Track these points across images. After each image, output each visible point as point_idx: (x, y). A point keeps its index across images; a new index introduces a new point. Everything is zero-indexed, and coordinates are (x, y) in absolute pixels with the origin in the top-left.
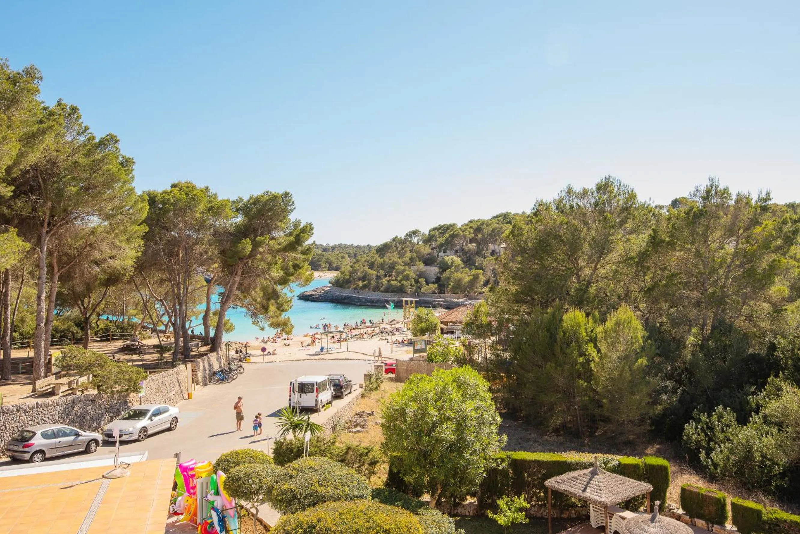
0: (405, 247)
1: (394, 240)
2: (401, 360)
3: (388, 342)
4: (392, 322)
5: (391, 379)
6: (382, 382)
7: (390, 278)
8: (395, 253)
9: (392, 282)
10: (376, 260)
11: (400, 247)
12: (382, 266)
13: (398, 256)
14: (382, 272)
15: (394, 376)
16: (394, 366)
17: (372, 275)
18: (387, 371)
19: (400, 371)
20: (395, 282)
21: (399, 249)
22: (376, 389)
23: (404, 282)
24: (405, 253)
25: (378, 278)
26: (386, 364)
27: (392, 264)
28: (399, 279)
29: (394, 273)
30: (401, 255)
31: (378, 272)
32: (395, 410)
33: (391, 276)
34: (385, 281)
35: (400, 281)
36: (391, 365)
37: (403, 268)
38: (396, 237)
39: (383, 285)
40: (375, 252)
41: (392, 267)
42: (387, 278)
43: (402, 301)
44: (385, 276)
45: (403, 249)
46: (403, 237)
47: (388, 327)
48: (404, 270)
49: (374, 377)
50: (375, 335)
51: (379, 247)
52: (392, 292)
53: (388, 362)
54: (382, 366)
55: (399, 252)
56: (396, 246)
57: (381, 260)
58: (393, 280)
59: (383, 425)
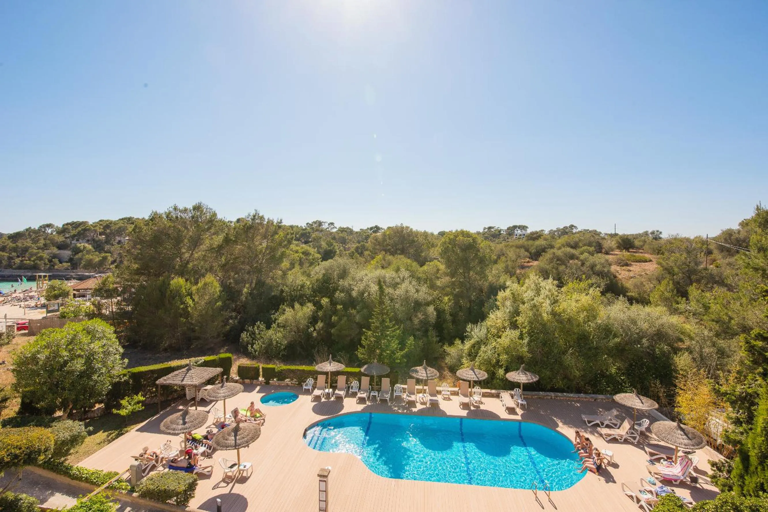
0: (39, 236)
1: (27, 230)
2: (34, 319)
3: (20, 307)
4: (24, 291)
5: (24, 335)
6: (14, 338)
7: (23, 258)
8: (28, 240)
9: (25, 262)
10: (8, 245)
11: (33, 236)
12: (15, 250)
13: (31, 242)
14: (14, 254)
15: (27, 331)
16: (27, 325)
17: (4, 256)
18: (19, 329)
19: (34, 327)
20: (28, 262)
21: (32, 237)
22: (8, 343)
23: (39, 262)
24: (38, 240)
25: (10, 258)
26: (18, 324)
27: (25, 248)
28: (32, 259)
29: (27, 255)
30: (35, 241)
31: (10, 254)
32: (26, 358)
33: (24, 257)
34: (18, 261)
35: (34, 261)
36: (24, 324)
37: (37, 251)
38: (30, 228)
39: (15, 264)
40: (7, 238)
41: (25, 250)
42: (20, 259)
43: (36, 275)
44: (18, 257)
45: (37, 237)
46: (37, 228)
47: (22, 295)
48: (38, 253)
49: (5, 335)
50: (6, 303)
51: (11, 234)
52: (25, 269)
53: (20, 322)
54: (14, 326)
55: (33, 240)
56: (29, 235)
57: (14, 245)
58: (27, 260)
59: (13, 370)
